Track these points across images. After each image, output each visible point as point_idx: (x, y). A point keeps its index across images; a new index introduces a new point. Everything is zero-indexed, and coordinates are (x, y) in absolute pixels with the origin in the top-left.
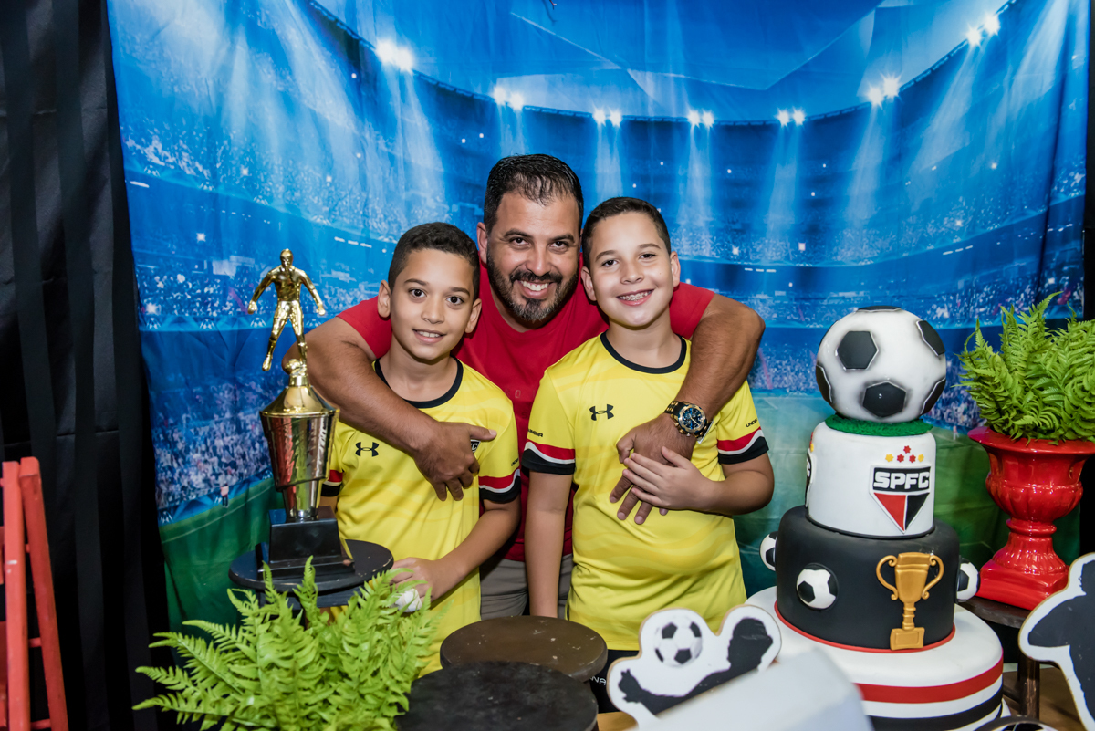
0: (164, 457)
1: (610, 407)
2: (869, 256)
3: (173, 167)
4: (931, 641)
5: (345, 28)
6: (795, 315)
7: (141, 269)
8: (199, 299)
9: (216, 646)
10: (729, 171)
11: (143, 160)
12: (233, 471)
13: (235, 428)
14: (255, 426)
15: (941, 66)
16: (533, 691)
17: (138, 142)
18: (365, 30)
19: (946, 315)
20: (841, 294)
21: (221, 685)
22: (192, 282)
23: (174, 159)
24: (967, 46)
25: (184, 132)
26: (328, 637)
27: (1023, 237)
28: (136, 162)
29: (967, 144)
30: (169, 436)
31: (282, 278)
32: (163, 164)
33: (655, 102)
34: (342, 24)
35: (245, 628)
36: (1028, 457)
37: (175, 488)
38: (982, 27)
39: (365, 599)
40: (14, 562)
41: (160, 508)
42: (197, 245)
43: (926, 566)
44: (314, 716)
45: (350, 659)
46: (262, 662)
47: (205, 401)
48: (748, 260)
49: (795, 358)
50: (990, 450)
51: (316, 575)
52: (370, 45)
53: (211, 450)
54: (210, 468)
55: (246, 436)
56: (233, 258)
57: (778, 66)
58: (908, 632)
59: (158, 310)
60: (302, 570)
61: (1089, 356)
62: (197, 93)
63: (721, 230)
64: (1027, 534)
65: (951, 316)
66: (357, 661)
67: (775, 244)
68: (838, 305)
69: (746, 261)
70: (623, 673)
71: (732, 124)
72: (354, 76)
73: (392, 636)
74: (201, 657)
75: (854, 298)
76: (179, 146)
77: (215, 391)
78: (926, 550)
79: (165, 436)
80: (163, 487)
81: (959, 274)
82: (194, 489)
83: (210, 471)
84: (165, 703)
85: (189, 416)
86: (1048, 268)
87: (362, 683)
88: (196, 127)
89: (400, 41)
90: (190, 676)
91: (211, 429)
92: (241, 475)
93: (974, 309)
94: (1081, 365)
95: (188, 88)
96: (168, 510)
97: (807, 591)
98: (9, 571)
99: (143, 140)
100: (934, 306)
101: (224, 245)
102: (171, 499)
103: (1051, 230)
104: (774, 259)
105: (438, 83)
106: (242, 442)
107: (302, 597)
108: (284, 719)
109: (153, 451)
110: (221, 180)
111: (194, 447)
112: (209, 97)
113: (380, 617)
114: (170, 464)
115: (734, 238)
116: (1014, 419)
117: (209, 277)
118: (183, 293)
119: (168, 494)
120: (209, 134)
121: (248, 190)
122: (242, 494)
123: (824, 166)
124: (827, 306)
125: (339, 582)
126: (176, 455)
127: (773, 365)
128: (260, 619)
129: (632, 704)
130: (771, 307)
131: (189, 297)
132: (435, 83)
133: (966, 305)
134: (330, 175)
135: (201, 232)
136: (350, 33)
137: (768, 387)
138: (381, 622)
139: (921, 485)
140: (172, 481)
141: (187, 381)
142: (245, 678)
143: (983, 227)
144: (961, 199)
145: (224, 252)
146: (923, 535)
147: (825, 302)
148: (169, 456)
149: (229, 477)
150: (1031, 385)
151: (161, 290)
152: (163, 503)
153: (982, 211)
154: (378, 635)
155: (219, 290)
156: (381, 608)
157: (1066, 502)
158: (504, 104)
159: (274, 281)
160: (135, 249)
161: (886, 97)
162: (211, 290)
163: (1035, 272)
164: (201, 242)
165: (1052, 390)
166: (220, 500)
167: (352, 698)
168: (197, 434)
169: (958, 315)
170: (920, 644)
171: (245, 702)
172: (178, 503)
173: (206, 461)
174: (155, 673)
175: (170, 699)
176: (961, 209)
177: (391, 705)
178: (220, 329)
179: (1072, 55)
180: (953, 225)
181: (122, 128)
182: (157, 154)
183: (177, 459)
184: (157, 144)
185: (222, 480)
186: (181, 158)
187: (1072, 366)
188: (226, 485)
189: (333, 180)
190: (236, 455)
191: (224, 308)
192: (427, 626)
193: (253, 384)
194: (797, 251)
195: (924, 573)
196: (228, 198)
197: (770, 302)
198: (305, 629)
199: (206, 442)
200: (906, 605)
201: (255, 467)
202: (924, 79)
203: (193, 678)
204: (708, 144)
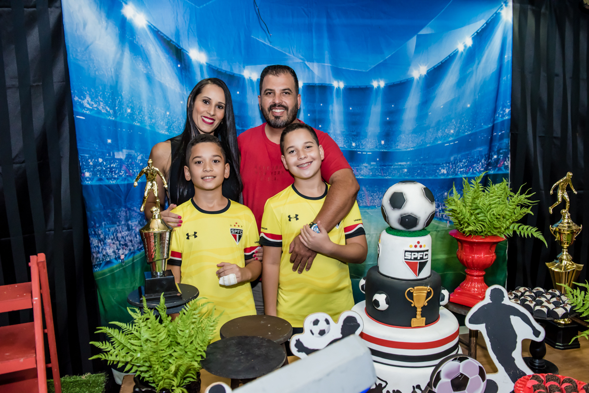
0: (94, 242)
1: (297, 215)
2: (412, 146)
3: (96, 109)
4: (428, 323)
5: (175, 44)
6: (380, 173)
7: (82, 156)
8: (109, 170)
9: (123, 332)
10: (351, 109)
11: (82, 106)
12: (126, 248)
13: (126, 228)
14: (137, 227)
15: (446, 61)
16: (259, 349)
17: (80, 98)
18: (184, 45)
19: (445, 172)
20: (399, 163)
21: (125, 348)
22: (105, 162)
23: (96, 105)
24: (458, 52)
25: (101, 93)
26: (171, 327)
27: (481, 137)
28: (79, 108)
29: (457, 96)
30: (97, 232)
31: (148, 171)
32: (91, 108)
33: (318, 77)
34: (173, 42)
35: (136, 324)
36: (472, 244)
37: (100, 256)
38: (464, 43)
39: (187, 311)
40: (37, 298)
41: (94, 264)
42: (107, 145)
43: (426, 292)
44: (165, 361)
45: (181, 337)
46: (143, 339)
47: (113, 216)
48: (359, 148)
49: (379, 192)
50: (458, 240)
51: (166, 300)
52: (187, 51)
53: (116, 238)
54: (115, 246)
55: (132, 232)
56: (124, 151)
57: (373, 61)
58: (419, 320)
59: (90, 175)
60: (159, 298)
61: (498, 199)
62: (106, 74)
63: (347, 135)
64: (474, 276)
65: (447, 173)
66: (184, 338)
67: (371, 141)
68: (398, 168)
69: (358, 149)
70: (296, 340)
71: (352, 87)
72: (179, 66)
73: (198, 327)
74: (117, 337)
75: (405, 165)
76: (98, 99)
77: (117, 212)
78: (426, 285)
79: (95, 232)
80: (95, 255)
81: (451, 154)
82: (109, 256)
83: (116, 248)
84: (102, 357)
85: (105, 223)
86: (493, 151)
87: (186, 347)
88: (106, 91)
89: (200, 49)
90: (112, 345)
91: (116, 229)
92: (130, 250)
93: (458, 169)
94: (495, 203)
95: (102, 72)
96: (97, 265)
97: (377, 303)
98: (34, 302)
99: (82, 97)
100: (440, 168)
101: (120, 145)
102: (98, 260)
103: (495, 134)
104: (371, 148)
105: (218, 69)
106: (130, 235)
107: (159, 310)
108: (153, 363)
109: (89, 239)
110: (118, 115)
111: (108, 237)
112: (112, 77)
113: (194, 318)
114: (97, 245)
115: (353, 139)
116: (466, 227)
117: (114, 160)
118: (101, 167)
119: (97, 258)
120: (112, 94)
121: (131, 119)
122: (131, 258)
123: (393, 106)
124: (393, 168)
125: (176, 303)
126: (100, 241)
127: (370, 195)
128: (142, 321)
129: (300, 353)
130: (369, 170)
131: (104, 169)
132: (216, 69)
133: (454, 167)
134: (168, 111)
135: (109, 139)
136: (177, 46)
137: (368, 205)
138: (194, 320)
139: (424, 257)
140: (99, 252)
141: (104, 207)
142: (136, 346)
143: (463, 133)
144: (453, 121)
145: (120, 148)
146: (426, 278)
147: (392, 167)
148: (97, 241)
149: (124, 250)
150: (474, 213)
151: (91, 166)
152: (95, 262)
153: (463, 126)
154: (193, 326)
155: (118, 165)
156: (194, 314)
157: (489, 261)
158: (248, 78)
159: (145, 173)
160: (79, 147)
161: (421, 75)
162: (114, 166)
163: (486, 153)
164: (109, 143)
165: (482, 215)
166: (120, 261)
167: (182, 353)
168: (109, 231)
169: (451, 172)
170: (424, 325)
171: (136, 355)
172: (101, 262)
173: (114, 243)
174: (97, 344)
175: (105, 355)
176: (453, 125)
177: (198, 356)
178: (118, 183)
179: (505, 55)
180: (450, 132)
181: (72, 91)
182: (88, 103)
183: (100, 242)
184: (88, 98)
185: (121, 252)
186: (99, 105)
187: (490, 205)
188: (123, 254)
189: (170, 114)
190: (127, 241)
191: (120, 174)
192: (214, 322)
193: (135, 208)
194: (381, 144)
195: (425, 295)
196: (121, 123)
197: (369, 167)
198: (161, 324)
199: (113, 235)
200: (418, 308)
201: (137, 246)
202: (438, 67)
203: (114, 346)
204: (341, 96)
